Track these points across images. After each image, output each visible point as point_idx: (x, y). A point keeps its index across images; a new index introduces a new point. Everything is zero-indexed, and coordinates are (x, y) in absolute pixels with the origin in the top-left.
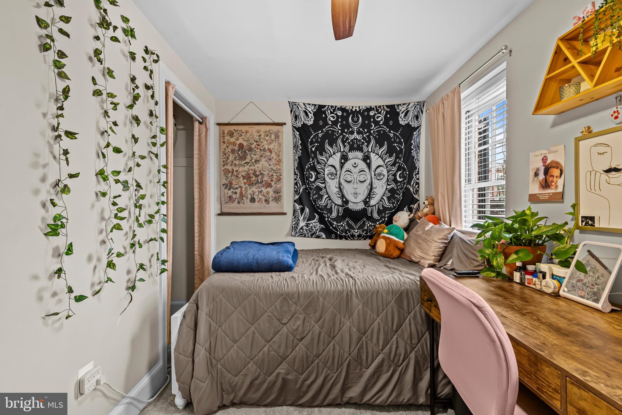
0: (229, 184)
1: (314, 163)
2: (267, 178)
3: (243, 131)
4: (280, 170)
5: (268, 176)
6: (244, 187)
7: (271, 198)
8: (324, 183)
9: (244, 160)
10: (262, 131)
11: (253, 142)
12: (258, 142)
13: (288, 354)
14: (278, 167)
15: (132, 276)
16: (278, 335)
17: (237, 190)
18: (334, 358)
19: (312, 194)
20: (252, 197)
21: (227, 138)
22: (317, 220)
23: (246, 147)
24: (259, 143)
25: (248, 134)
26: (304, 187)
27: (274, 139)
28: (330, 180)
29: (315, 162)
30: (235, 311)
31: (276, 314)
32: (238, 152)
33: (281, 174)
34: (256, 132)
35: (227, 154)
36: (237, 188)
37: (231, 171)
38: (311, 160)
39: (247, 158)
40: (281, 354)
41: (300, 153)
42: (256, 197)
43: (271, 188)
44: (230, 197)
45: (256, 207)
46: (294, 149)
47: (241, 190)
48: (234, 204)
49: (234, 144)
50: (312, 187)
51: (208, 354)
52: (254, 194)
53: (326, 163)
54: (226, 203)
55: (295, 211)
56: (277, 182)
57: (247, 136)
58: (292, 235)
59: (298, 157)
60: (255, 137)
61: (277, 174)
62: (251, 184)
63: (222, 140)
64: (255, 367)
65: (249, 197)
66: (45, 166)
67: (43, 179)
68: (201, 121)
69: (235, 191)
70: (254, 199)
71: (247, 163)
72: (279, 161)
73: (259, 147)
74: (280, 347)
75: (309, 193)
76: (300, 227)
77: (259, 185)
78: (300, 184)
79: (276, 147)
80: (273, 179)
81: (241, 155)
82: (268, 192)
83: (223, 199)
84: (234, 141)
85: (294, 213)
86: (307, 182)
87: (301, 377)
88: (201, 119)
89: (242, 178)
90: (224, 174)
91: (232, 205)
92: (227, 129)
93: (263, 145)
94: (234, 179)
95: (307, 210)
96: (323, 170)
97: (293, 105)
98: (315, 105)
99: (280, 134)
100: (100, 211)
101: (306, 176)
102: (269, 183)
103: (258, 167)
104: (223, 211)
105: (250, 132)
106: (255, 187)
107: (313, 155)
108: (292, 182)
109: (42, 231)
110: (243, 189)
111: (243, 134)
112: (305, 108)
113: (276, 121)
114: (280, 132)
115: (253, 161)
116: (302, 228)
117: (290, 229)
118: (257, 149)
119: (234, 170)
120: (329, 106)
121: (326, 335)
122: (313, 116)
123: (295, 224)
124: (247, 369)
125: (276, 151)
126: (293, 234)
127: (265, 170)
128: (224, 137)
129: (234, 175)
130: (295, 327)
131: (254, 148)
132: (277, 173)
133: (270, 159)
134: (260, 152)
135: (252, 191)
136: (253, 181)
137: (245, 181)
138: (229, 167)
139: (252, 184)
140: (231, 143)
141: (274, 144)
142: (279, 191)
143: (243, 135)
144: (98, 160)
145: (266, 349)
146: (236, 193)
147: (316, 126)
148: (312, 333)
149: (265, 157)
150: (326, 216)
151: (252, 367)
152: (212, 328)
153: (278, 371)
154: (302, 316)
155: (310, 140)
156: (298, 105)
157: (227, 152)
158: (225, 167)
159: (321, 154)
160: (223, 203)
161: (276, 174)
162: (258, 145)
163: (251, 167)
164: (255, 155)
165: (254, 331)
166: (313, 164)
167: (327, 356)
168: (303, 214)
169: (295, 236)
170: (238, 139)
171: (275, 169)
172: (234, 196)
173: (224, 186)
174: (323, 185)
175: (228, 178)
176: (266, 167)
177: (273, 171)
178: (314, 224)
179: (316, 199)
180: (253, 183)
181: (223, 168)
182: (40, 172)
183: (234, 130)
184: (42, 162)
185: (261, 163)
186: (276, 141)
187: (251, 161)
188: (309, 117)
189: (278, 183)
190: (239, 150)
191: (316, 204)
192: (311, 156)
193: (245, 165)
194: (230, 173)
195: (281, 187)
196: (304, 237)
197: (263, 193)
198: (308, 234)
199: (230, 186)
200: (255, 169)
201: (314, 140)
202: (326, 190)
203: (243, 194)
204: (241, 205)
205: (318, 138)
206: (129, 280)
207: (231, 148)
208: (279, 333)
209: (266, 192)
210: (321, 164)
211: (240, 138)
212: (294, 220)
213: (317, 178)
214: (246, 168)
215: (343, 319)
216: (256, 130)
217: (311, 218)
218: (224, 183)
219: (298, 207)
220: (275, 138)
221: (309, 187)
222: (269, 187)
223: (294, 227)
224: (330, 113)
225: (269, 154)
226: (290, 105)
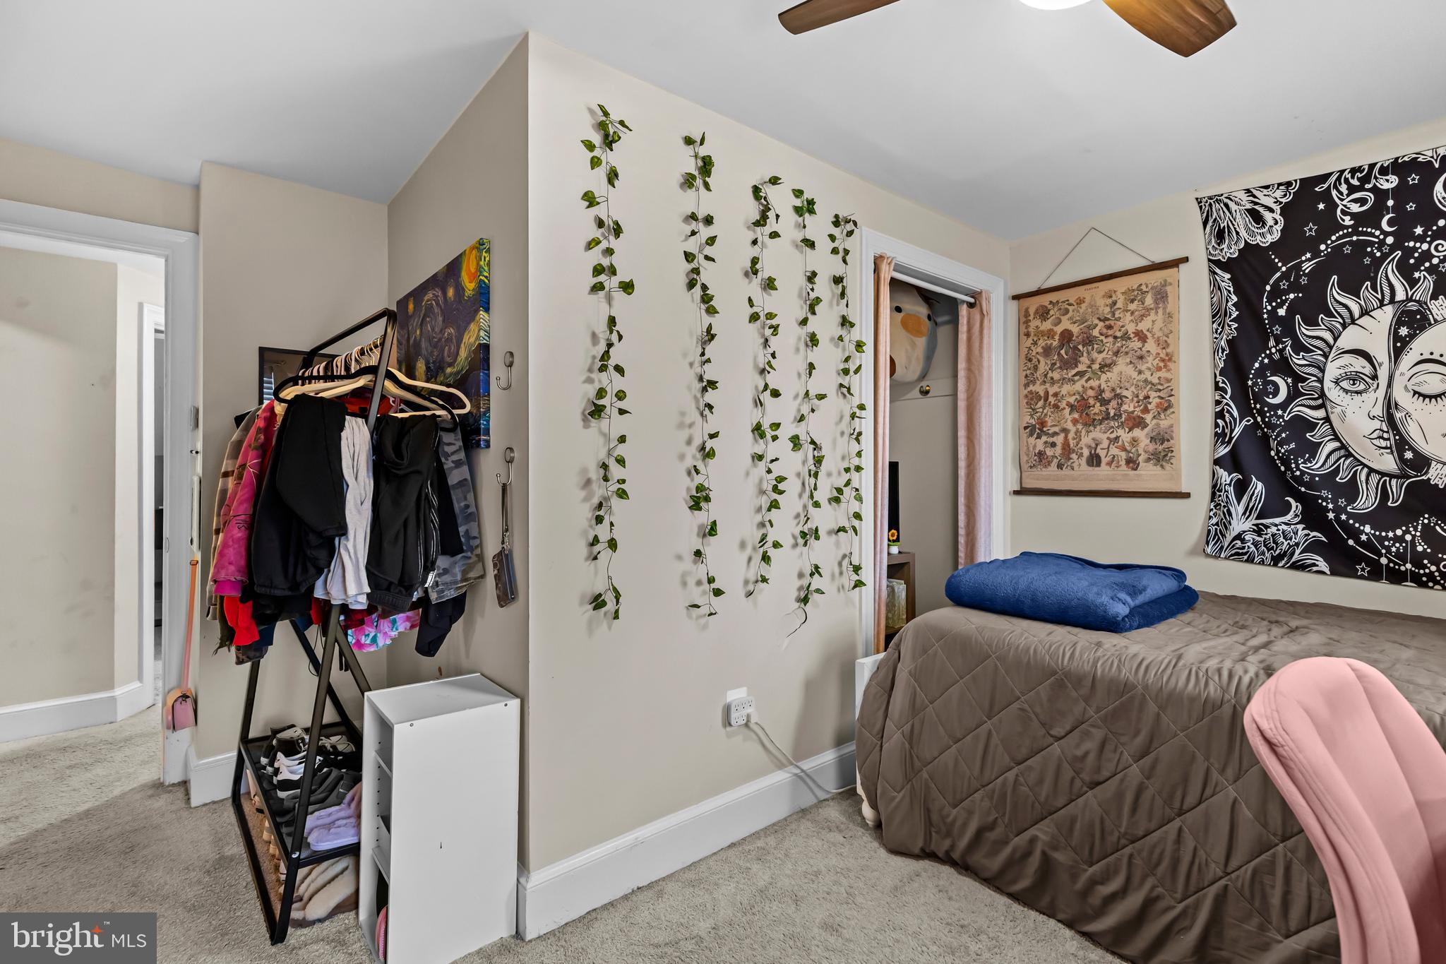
0: (1037, 426)
1: (1281, 351)
2: (1132, 405)
3: (1071, 301)
4: (1169, 381)
5: (1135, 399)
6: (1073, 429)
7: (1143, 453)
8: (1323, 406)
9: (1073, 369)
10: (1118, 293)
11: (1096, 321)
12: (1108, 319)
13: (1060, 805)
14: (1163, 374)
15: (805, 582)
16: (1038, 758)
17: (1055, 437)
18: (1175, 862)
19: (1275, 440)
20: (1093, 452)
21: (1035, 323)
22: (1296, 515)
23: (1077, 337)
24: (1112, 323)
25: (1084, 306)
26: (1248, 421)
27: (1152, 306)
28: (1348, 396)
29: (1284, 348)
30: (958, 681)
31: (1038, 710)
32: (1059, 352)
33: (1173, 393)
34: (1104, 296)
35: (1035, 360)
36: (1055, 434)
37: (1042, 395)
38: (1272, 343)
39: (1080, 362)
40: (1042, 799)
41: (1232, 329)
42: (1102, 453)
43: (1142, 429)
44: (1041, 454)
45: (1102, 477)
46: (1213, 322)
47: (1066, 437)
48: (1050, 469)
49: (1050, 334)
50: (1274, 420)
51: (907, 745)
52: (1097, 445)
53: (1331, 347)
54: (1031, 467)
55: (1216, 489)
56: (1159, 413)
57: (1081, 311)
58: (1208, 556)
59: (1228, 342)
60: (1101, 309)
61: (1161, 394)
62: (1090, 423)
63: (1023, 330)
64: (986, 803)
65: (1086, 452)
66: (691, 425)
67: (689, 442)
68: (972, 300)
69: (1051, 440)
70: (1098, 457)
71: (1081, 374)
72: (1168, 361)
73: (1110, 332)
74: (1040, 781)
75: (1266, 438)
76: (1234, 534)
77: (1112, 423)
78: (1232, 415)
79: (1159, 324)
80: (1150, 407)
81: (1066, 357)
82: (1135, 441)
83: (1024, 458)
84: (1050, 327)
85: (1213, 494)
86: (1258, 406)
87: (1086, 870)
88: (972, 297)
89: (1067, 410)
90: (1027, 403)
91: (1045, 472)
92: (1033, 304)
93: (1121, 324)
94: (1049, 413)
95: (1258, 487)
96: (1319, 368)
97: (1211, 204)
98: (1289, 184)
99: (1169, 289)
100: (757, 481)
101: (1253, 390)
102: (1139, 417)
103: (1108, 380)
104: (1023, 486)
105: (1087, 300)
106: (1101, 429)
107: (1277, 329)
108: (1209, 410)
109: (686, 504)
110: (1071, 435)
111: (1071, 308)
112: (1252, 202)
113: (1158, 258)
114: (1171, 284)
115: (1096, 366)
116: (1239, 537)
117: (1200, 536)
118: (1106, 337)
119: (1051, 393)
120: (1342, 172)
121: (1157, 797)
122: (1278, 217)
123: (1217, 524)
124: (972, 801)
125: (1159, 334)
126: (1209, 550)
127: (1127, 385)
128: (1027, 322)
129: (1050, 405)
130: (1079, 753)
131: (1098, 335)
132: (1160, 390)
133: (1141, 358)
134: (1114, 344)
135: (1093, 439)
136: (1095, 414)
137: (1076, 415)
138: (1039, 388)
139: (1093, 422)
140: (1043, 334)
141: (1152, 316)
142: (1166, 436)
143: (1071, 311)
144: (756, 409)
145: (1010, 775)
146: (1053, 445)
147: (1290, 244)
148: (1122, 780)
149: (1127, 353)
150: (1330, 506)
151: (982, 800)
152: (918, 701)
153: (1032, 832)
154: (1098, 734)
155: (1268, 288)
156: (1226, 200)
157: (1034, 354)
158: (1029, 389)
159: (1312, 322)
160: (1025, 467)
161: (1158, 394)
162: (1110, 327)
163: (1091, 381)
164: (1100, 352)
165: (990, 731)
166: (1281, 355)
167: (1158, 851)
168: (1245, 498)
169: (1217, 557)
170: (1059, 322)
171: (1155, 381)
172: (1049, 452)
173: (1028, 430)
174: (1321, 413)
175: (1037, 412)
176: (1131, 377)
177: (1148, 388)
178: (1285, 527)
179: (1288, 457)
180: (1094, 420)
181: (1026, 392)
182: (685, 434)
183: (1051, 302)
184: (688, 421)
185: (1116, 369)
186: (1157, 308)
187: (1089, 367)
188: (1264, 224)
189: (1162, 416)
190: (1061, 346)
191: (1288, 468)
192: (1272, 332)
193: (1076, 378)
194: (1040, 400)
195: (1171, 426)
196: (1247, 561)
197: (1120, 443)
198: (1263, 553)
199: (1041, 430)
200: (1100, 386)
201: (1284, 285)
202: (1332, 427)
203: (1072, 446)
204: (1066, 471)
205: (1298, 277)
206: (800, 589)
207: (1043, 344)
208: (1042, 753)
209: (1129, 440)
210: (1310, 351)
211: (1064, 319)
212: (1215, 514)
213: (1294, 394)
214: (1078, 387)
215: (1215, 775)
216: (1103, 293)
217: (1274, 507)
218: (1027, 423)
219: (1225, 477)
220: (1156, 302)
221: (1263, 420)
222: (1138, 427)
223: (1213, 533)
224: (1345, 192)
225: (1139, 344)
226: (1201, 207)
